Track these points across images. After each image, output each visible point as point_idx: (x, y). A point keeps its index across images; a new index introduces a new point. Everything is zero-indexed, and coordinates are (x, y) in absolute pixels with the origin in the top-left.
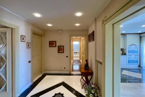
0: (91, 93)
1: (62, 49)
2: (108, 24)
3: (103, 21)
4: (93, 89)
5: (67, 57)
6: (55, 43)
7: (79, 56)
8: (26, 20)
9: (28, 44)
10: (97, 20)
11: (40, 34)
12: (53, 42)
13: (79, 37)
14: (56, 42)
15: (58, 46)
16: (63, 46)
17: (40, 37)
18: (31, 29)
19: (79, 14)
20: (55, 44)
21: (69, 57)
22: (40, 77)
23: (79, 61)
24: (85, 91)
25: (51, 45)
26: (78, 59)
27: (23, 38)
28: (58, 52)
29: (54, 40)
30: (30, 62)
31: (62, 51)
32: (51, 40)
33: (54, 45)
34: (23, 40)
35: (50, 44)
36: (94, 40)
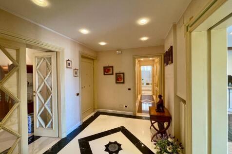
0: (166, 151)
1: (121, 78)
2: (195, 30)
3: (187, 27)
4: (169, 146)
5: (129, 89)
6: (111, 69)
7: (151, 89)
8: (72, 40)
9: (75, 71)
10: (177, 26)
11: (92, 58)
12: (108, 68)
13: (151, 59)
14: (112, 67)
15: (116, 74)
16: (123, 74)
17: (92, 62)
18: (79, 51)
19: (143, 21)
20: (111, 71)
21: (132, 89)
22: (92, 116)
23: (151, 98)
24: (155, 146)
25: (107, 72)
26: (150, 93)
27: (69, 63)
28: (116, 83)
29: (110, 65)
30: (78, 94)
31: (122, 81)
32: (106, 65)
33: (111, 73)
34: (69, 65)
35: (105, 71)
36: (172, 62)
